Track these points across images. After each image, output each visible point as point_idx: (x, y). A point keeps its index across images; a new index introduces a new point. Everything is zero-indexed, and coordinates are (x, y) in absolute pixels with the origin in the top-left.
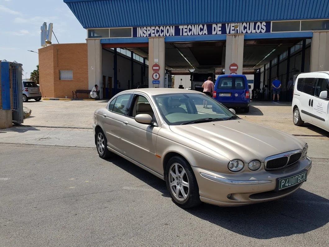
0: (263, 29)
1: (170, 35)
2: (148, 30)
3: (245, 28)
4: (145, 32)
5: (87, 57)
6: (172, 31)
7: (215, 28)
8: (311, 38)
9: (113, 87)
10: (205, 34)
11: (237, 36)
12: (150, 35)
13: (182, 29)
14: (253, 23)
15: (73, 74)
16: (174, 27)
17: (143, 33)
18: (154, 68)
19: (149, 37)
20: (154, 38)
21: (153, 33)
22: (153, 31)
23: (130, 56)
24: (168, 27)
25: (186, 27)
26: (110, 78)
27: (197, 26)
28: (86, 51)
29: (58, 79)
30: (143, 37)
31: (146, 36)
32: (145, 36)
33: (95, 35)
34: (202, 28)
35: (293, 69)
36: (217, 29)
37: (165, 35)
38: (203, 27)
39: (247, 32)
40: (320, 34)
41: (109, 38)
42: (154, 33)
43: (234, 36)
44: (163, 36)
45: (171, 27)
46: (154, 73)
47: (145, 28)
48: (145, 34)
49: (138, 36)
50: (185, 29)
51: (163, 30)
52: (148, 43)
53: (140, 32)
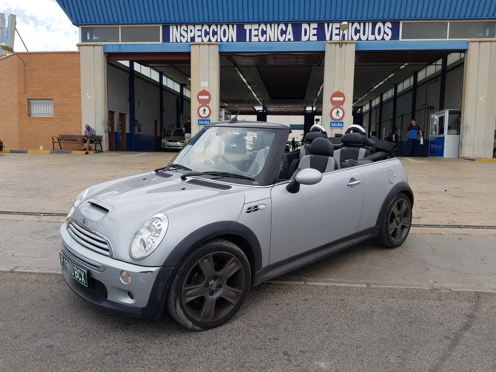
0: (388, 35)
1: (228, 41)
2: (189, 31)
3: (357, 31)
4: (184, 33)
5: (80, 77)
6: (232, 32)
7: (306, 30)
8: (464, 51)
9: (128, 131)
10: (289, 40)
11: (344, 45)
12: (193, 39)
13: (250, 30)
14: (371, 24)
15: (54, 106)
16: (235, 26)
17: (181, 35)
18: (201, 97)
19: (192, 43)
20: (200, 44)
21: (198, 36)
22: (199, 33)
23: (158, 80)
24: (225, 27)
25: (256, 26)
26: (122, 116)
27: (276, 25)
28: (78, 65)
29: (27, 115)
30: (181, 42)
31: (187, 42)
32: (184, 40)
33: (94, 38)
34: (284, 29)
35: (423, 105)
36: (310, 32)
37: (219, 40)
38: (287, 27)
39: (360, 39)
40: (480, 45)
41: (120, 43)
42: (201, 36)
43: (338, 45)
44: (217, 41)
45: (231, 26)
46: (201, 106)
47: (184, 27)
48: (184, 37)
49: (171, 41)
50: (255, 30)
51: (216, 30)
52: (189, 54)
53: (174, 33)
